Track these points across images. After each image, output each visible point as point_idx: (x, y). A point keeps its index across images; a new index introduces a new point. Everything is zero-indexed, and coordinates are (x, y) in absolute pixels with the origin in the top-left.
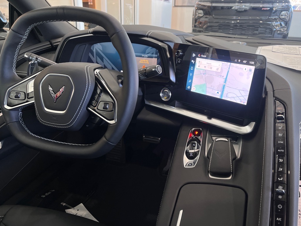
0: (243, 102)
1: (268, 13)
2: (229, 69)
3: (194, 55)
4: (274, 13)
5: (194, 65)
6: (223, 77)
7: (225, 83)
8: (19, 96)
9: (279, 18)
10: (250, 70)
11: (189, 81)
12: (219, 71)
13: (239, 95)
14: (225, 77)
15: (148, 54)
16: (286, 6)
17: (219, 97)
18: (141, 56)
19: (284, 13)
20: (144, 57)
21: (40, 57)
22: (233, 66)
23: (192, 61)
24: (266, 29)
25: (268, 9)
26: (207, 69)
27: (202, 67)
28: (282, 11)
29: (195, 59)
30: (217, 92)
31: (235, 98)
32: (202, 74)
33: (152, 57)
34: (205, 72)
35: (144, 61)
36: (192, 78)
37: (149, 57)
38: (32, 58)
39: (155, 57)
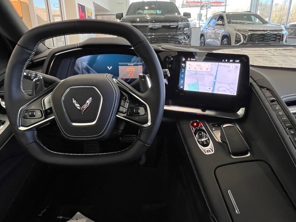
0: (233, 93)
1: (175, 30)
2: (218, 68)
3: (184, 59)
4: (179, 30)
5: (185, 68)
6: (213, 75)
7: (215, 79)
8: (35, 114)
9: (183, 33)
10: (237, 67)
11: (181, 82)
12: (209, 70)
13: (229, 88)
14: (215, 75)
15: (133, 62)
16: (186, 24)
17: (211, 92)
18: (127, 65)
19: (186, 29)
20: (130, 65)
21: (39, 73)
22: (221, 65)
23: (183, 64)
24: (176, 42)
25: (175, 26)
26: (198, 69)
27: (192, 69)
28: (184, 28)
29: (185, 62)
30: (209, 88)
31: (226, 91)
32: (194, 75)
33: (137, 65)
34: (196, 73)
35: (130, 70)
36: (183, 79)
37: (135, 65)
38: (31, 75)
39: (141, 65)
